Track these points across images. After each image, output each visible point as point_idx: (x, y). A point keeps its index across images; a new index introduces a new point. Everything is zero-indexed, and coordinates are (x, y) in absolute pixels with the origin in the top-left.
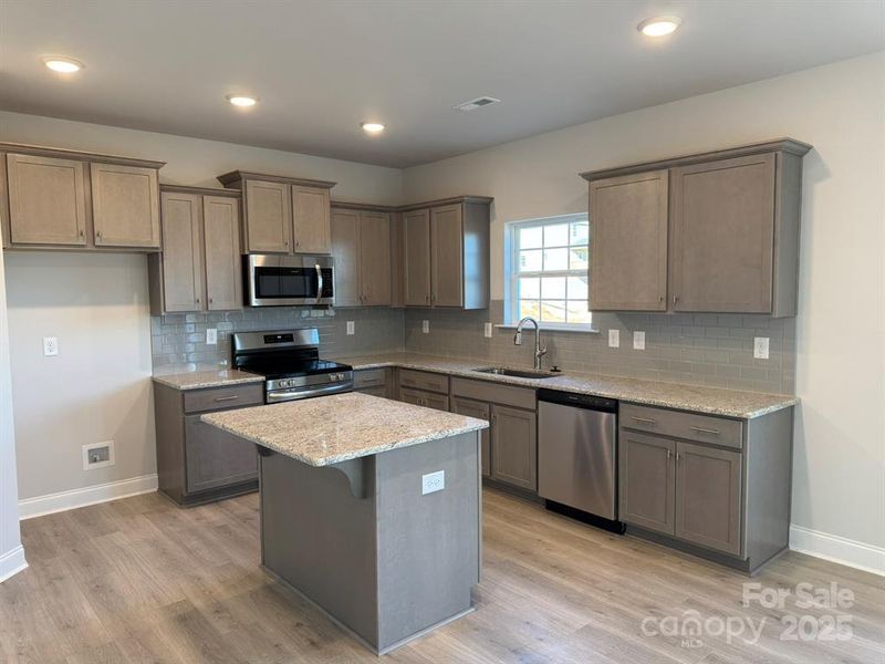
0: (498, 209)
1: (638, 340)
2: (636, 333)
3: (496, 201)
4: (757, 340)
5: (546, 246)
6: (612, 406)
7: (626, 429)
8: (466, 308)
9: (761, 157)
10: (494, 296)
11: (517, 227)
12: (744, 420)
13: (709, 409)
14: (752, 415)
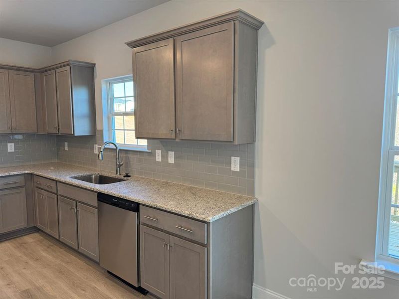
0: (98, 71)
1: (171, 158)
2: (170, 153)
3: (96, 65)
4: (233, 158)
5: (126, 96)
6: (135, 207)
7: (144, 224)
8: (76, 135)
9: (225, 26)
10: (98, 128)
11: (111, 83)
12: (208, 223)
13: (186, 213)
14: (210, 219)
